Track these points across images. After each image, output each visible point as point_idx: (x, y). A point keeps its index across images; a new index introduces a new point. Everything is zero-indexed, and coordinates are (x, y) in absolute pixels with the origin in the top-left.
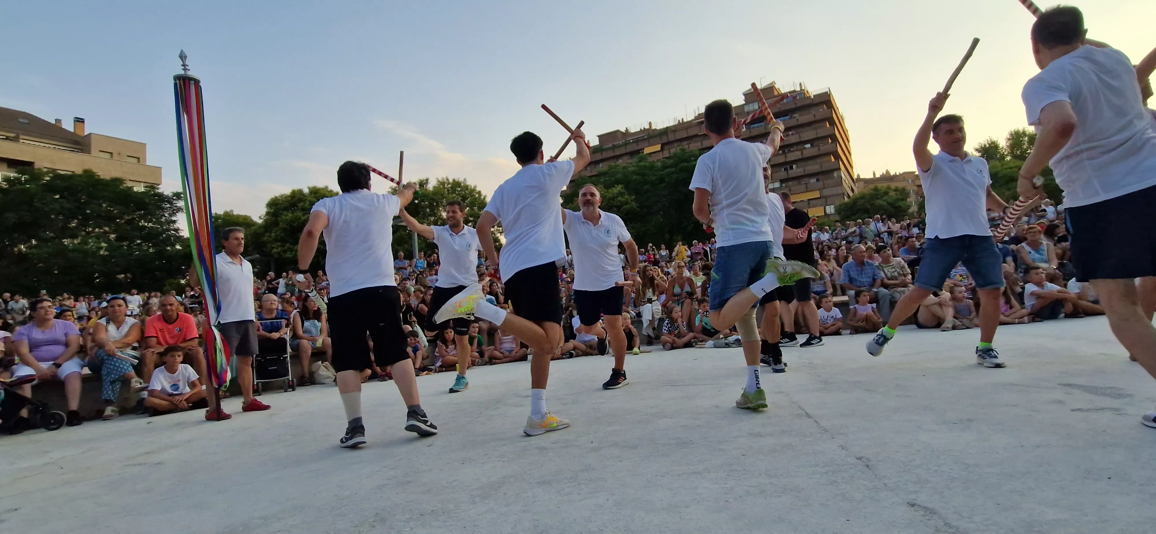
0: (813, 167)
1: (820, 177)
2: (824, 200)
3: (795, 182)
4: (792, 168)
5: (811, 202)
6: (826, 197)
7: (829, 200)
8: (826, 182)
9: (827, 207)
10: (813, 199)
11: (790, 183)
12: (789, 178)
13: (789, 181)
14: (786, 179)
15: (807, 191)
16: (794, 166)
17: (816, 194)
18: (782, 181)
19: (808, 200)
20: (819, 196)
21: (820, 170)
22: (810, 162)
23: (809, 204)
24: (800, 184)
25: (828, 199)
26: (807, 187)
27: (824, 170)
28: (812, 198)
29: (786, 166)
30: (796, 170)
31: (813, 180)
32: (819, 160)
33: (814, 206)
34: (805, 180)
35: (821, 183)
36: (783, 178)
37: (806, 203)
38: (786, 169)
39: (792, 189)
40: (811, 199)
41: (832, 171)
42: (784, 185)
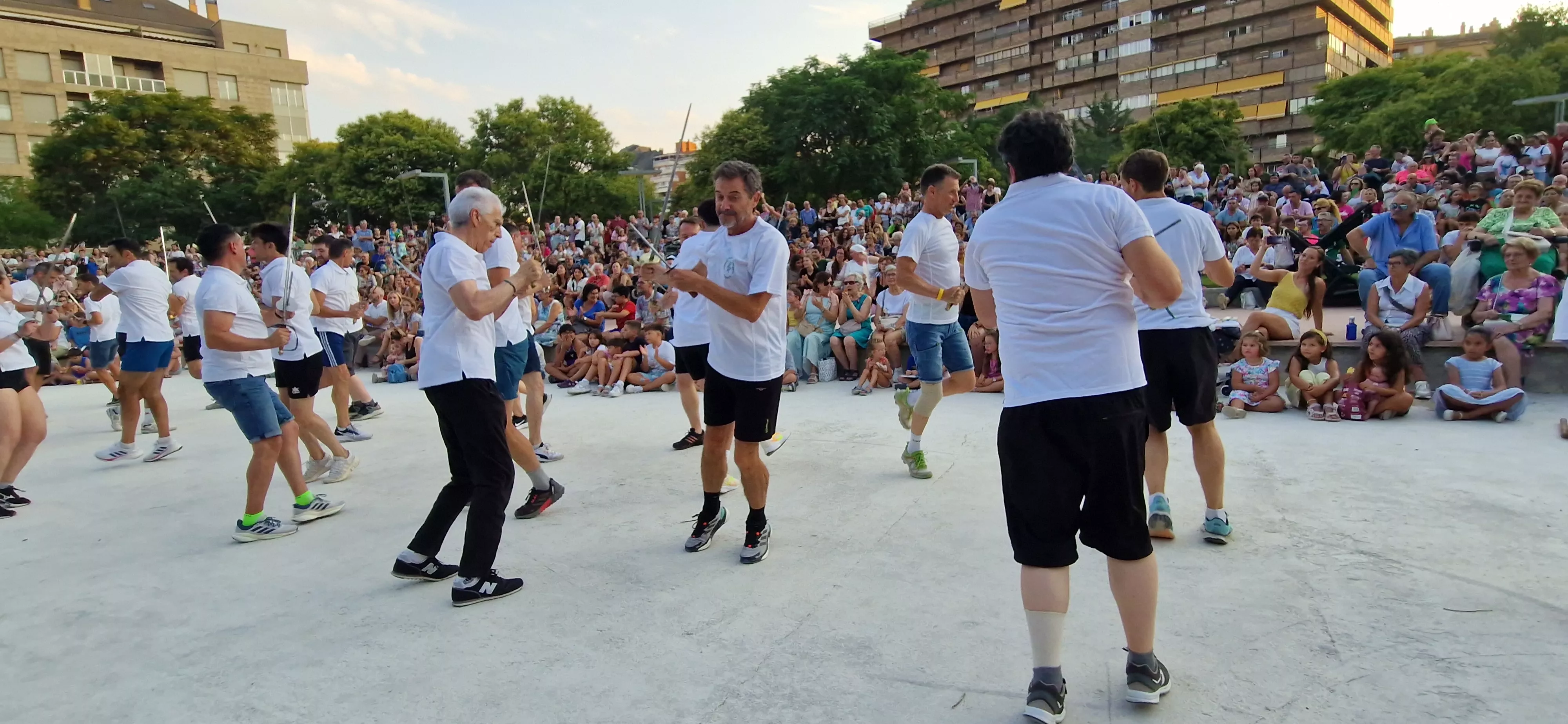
0: (1279, 30)
1: (1291, 48)
2: (1290, 89)
3: (1246, 57)
4: (1243, 31)
5: (1267, 93)
6: (1292, 85)
7: (1298, 90)
8: (1298, 57)
9: (1293, 103)
10: (1271, 87)
11: (1238, 59)
12: (1235, 50)
13: (1236, 54)
14: (1230, 51)
15: (1262, 74)
16: (1248, 28)
17: (1277, 79)
18: (1222, 56)
19: (1262, 89)
20: (1281, 83)
21: (1290, 35)
22: (1278, 20)
23: (1262, 95)
24: (1253, 60)
25: (1296, 87)
26: (1262, 67)
27: (1297, 34)
28: (1268, 85)
29: (1233, 29)
30: (1250, 36)
31: (1278, 53)
32: (1292, 16)
33: (1272, 100)
34: (1264, 52)
35: (1289, 58)
36: (1225, 49)
37: (1258, 94)
38: (1233, 34)
39: (1236, 68)
40: (1267, 88)
41: (1315, 35)
42: (1224, 62)
